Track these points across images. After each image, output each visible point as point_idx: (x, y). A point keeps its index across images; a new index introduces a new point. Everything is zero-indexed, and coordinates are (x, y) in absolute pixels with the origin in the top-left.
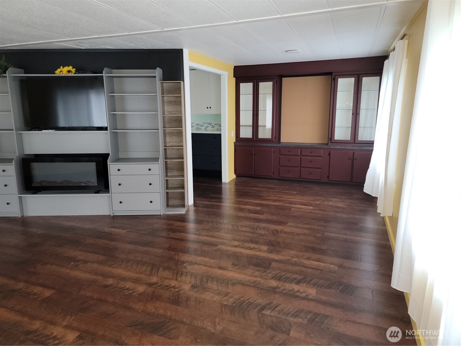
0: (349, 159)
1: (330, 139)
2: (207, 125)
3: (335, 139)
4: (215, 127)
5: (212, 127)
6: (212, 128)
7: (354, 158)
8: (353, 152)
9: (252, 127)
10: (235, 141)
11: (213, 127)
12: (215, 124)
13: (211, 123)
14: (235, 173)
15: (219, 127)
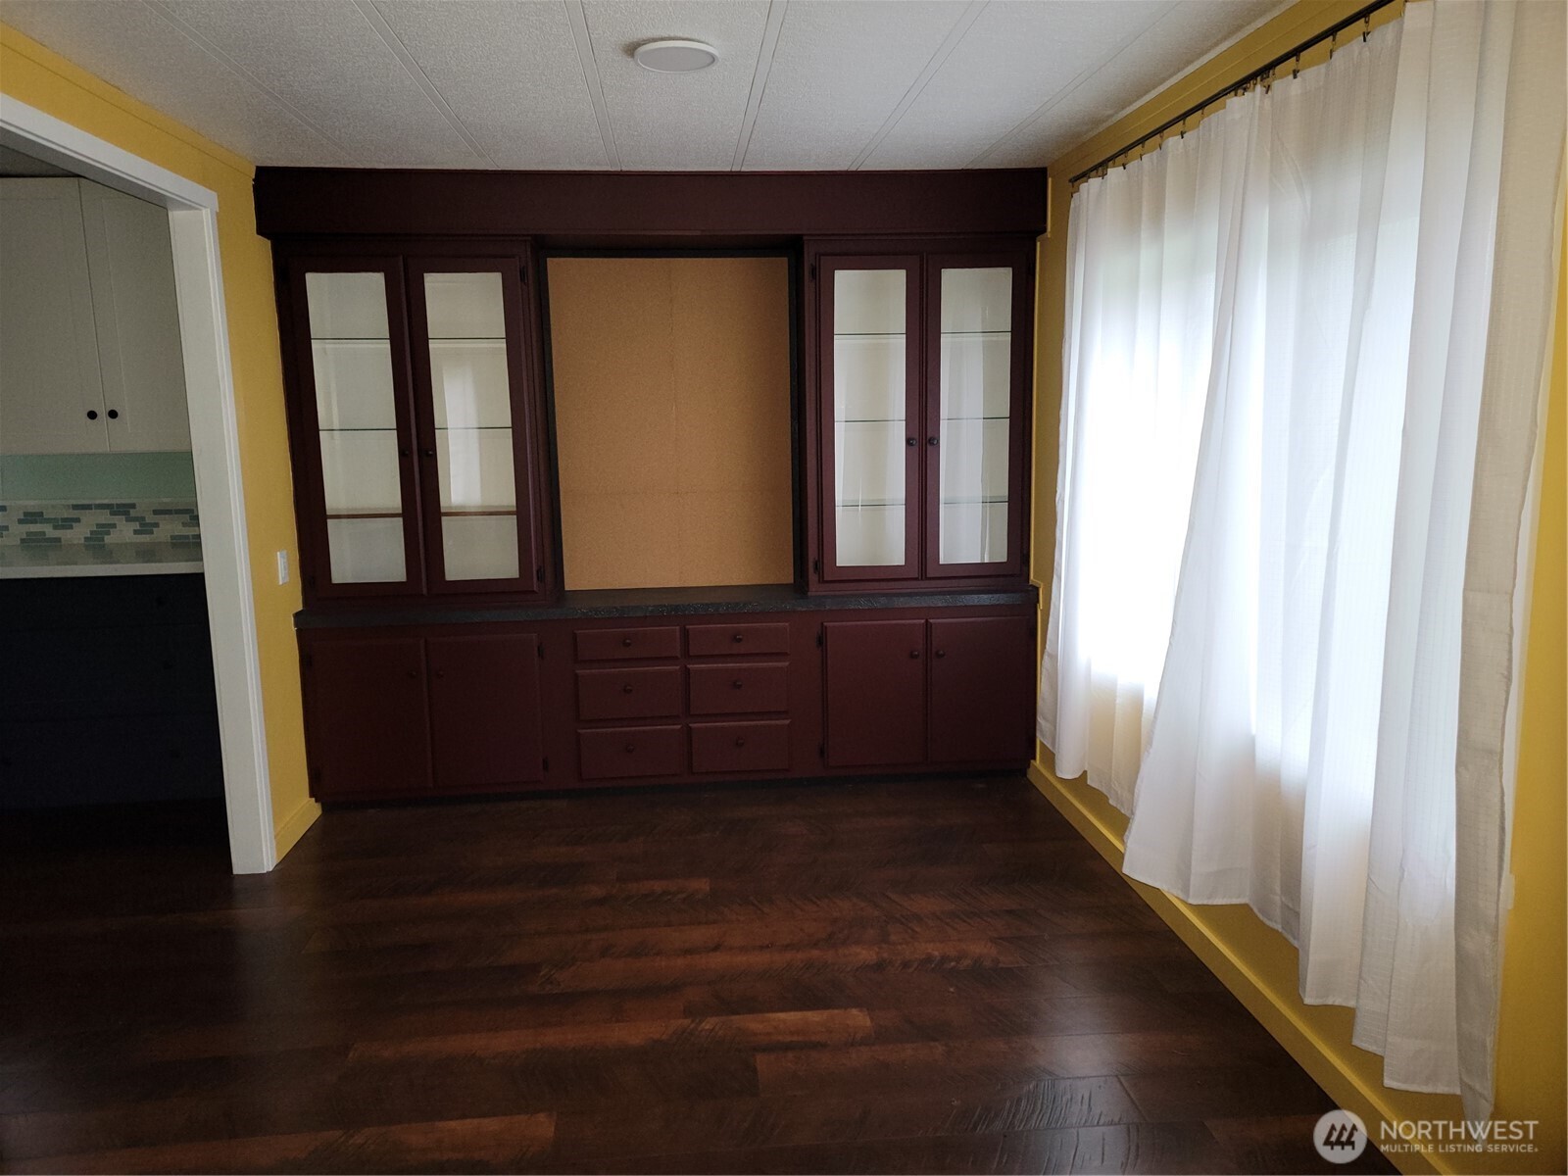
0: (912, 656)
1: (816, 564)
2: (104, 517)
3: (840, 563)
4: (156, 525)
5: (136, 526)
6: (136, 532)
7: (934, 650)
8: (927, 620)
9: (400, 520)
10: (300, 608)
11: (146, 528)
12: (156, 512)
13: (133, 506)
14: (312, 794)
15: (185, 525)
